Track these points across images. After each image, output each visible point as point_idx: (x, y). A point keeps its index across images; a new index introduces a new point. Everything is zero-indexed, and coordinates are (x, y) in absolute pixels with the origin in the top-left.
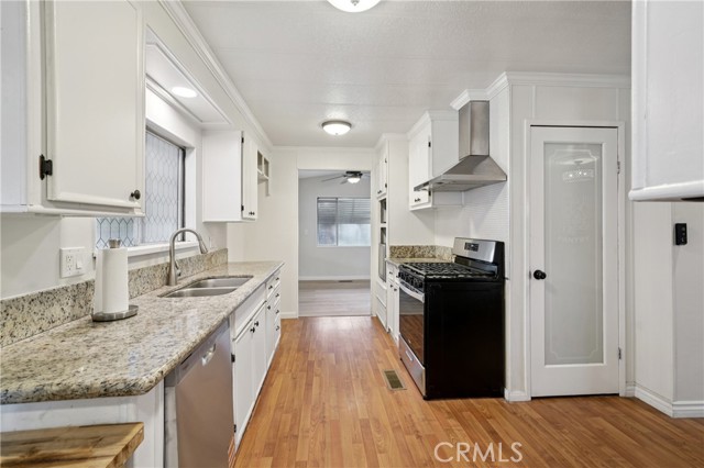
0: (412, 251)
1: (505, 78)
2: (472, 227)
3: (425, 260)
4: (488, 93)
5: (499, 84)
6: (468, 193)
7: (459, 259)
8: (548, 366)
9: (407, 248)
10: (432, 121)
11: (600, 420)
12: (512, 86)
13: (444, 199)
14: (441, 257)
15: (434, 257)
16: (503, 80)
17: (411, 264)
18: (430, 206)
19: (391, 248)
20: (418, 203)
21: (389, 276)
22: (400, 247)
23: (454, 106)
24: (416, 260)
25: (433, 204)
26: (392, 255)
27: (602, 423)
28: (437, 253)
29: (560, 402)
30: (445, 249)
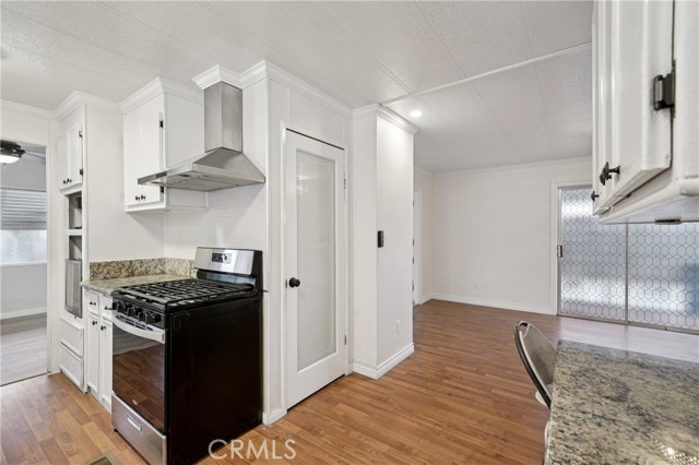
0: (130, 268)
1: (264, 68)
2: (220, 233)
3: (152, 279)
4: (242, 80)
5: (255, 73)
6: (213, 193)
7: (202, 273)
8: (301, 371)
9: (121, 265)
10: (166, 93)
11: (341, 405)
12: (270, 80)
13: (182, 199)
14: (173, 273)
15: (163, 272)
16: (260, 69)
17: (133, 288)
18: (163, 206)
19: (92, 266)
20: (142, 201)
21: (87, 308)
22: (108, 264)
23: (198, 83)
24: (138, 281)
25: (168, 204)
26: (94, 275)
27: (343, 408)
28: (168, 268)
29: (310, 402)
30: (181, 262)
